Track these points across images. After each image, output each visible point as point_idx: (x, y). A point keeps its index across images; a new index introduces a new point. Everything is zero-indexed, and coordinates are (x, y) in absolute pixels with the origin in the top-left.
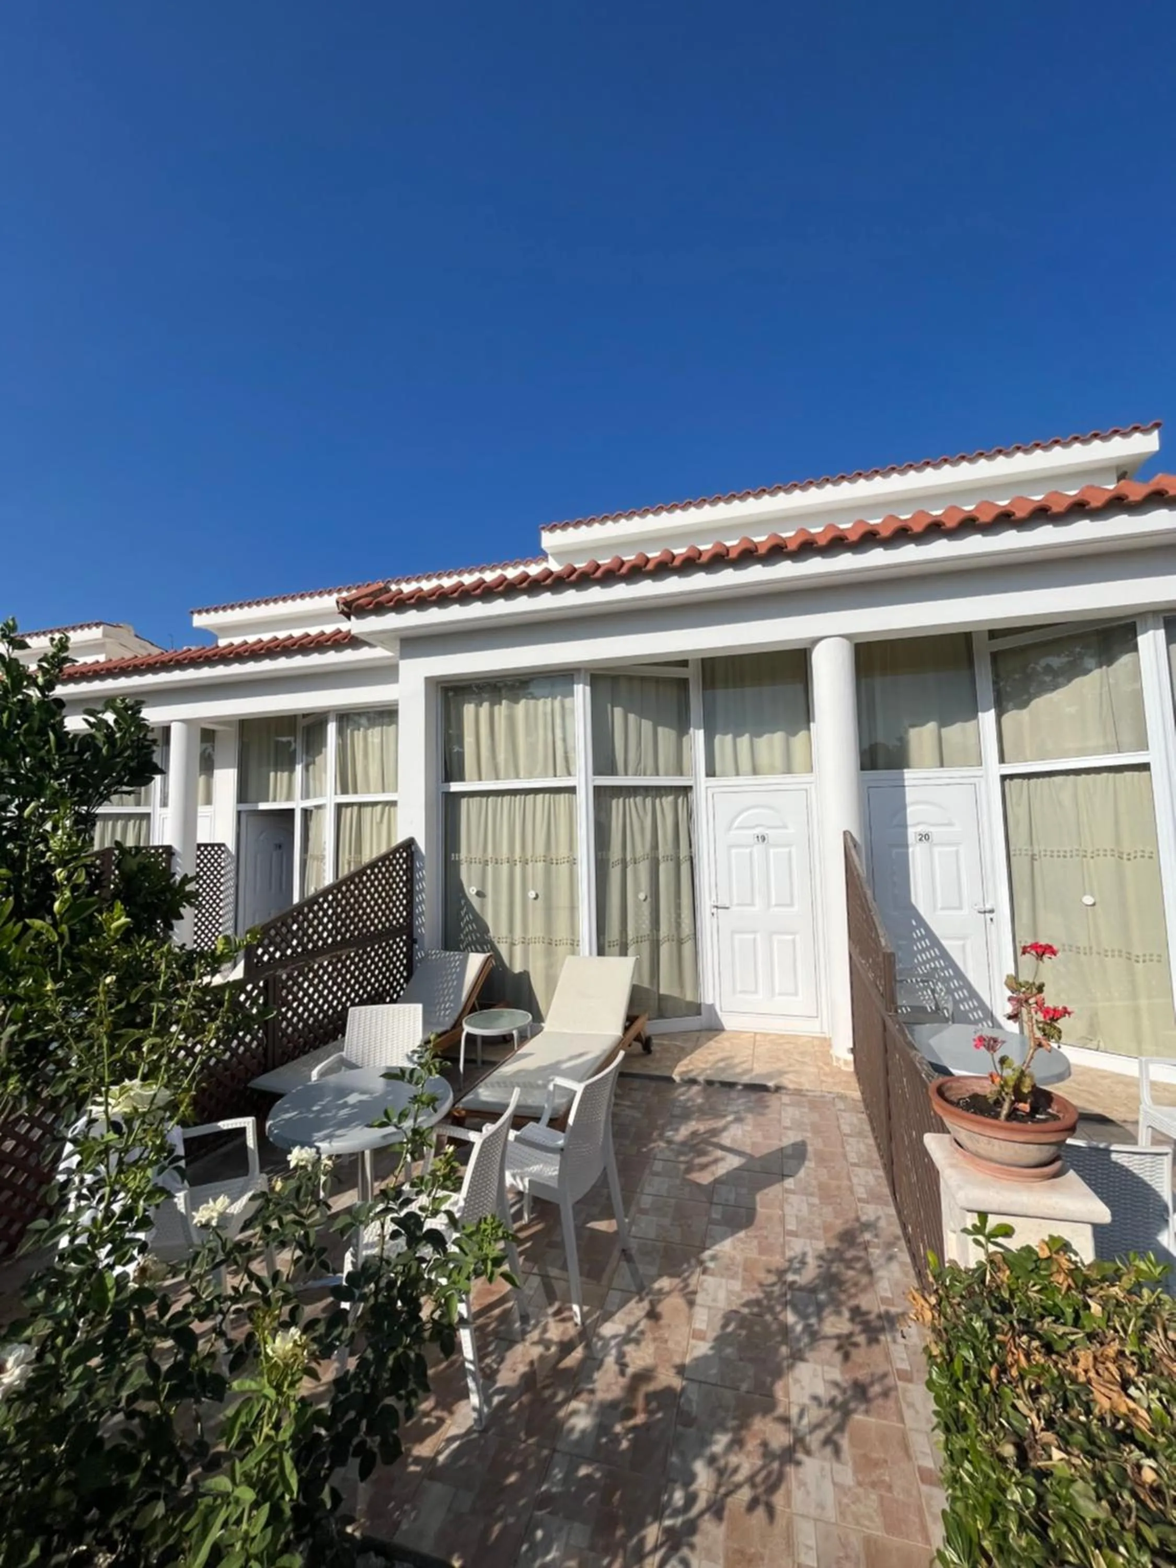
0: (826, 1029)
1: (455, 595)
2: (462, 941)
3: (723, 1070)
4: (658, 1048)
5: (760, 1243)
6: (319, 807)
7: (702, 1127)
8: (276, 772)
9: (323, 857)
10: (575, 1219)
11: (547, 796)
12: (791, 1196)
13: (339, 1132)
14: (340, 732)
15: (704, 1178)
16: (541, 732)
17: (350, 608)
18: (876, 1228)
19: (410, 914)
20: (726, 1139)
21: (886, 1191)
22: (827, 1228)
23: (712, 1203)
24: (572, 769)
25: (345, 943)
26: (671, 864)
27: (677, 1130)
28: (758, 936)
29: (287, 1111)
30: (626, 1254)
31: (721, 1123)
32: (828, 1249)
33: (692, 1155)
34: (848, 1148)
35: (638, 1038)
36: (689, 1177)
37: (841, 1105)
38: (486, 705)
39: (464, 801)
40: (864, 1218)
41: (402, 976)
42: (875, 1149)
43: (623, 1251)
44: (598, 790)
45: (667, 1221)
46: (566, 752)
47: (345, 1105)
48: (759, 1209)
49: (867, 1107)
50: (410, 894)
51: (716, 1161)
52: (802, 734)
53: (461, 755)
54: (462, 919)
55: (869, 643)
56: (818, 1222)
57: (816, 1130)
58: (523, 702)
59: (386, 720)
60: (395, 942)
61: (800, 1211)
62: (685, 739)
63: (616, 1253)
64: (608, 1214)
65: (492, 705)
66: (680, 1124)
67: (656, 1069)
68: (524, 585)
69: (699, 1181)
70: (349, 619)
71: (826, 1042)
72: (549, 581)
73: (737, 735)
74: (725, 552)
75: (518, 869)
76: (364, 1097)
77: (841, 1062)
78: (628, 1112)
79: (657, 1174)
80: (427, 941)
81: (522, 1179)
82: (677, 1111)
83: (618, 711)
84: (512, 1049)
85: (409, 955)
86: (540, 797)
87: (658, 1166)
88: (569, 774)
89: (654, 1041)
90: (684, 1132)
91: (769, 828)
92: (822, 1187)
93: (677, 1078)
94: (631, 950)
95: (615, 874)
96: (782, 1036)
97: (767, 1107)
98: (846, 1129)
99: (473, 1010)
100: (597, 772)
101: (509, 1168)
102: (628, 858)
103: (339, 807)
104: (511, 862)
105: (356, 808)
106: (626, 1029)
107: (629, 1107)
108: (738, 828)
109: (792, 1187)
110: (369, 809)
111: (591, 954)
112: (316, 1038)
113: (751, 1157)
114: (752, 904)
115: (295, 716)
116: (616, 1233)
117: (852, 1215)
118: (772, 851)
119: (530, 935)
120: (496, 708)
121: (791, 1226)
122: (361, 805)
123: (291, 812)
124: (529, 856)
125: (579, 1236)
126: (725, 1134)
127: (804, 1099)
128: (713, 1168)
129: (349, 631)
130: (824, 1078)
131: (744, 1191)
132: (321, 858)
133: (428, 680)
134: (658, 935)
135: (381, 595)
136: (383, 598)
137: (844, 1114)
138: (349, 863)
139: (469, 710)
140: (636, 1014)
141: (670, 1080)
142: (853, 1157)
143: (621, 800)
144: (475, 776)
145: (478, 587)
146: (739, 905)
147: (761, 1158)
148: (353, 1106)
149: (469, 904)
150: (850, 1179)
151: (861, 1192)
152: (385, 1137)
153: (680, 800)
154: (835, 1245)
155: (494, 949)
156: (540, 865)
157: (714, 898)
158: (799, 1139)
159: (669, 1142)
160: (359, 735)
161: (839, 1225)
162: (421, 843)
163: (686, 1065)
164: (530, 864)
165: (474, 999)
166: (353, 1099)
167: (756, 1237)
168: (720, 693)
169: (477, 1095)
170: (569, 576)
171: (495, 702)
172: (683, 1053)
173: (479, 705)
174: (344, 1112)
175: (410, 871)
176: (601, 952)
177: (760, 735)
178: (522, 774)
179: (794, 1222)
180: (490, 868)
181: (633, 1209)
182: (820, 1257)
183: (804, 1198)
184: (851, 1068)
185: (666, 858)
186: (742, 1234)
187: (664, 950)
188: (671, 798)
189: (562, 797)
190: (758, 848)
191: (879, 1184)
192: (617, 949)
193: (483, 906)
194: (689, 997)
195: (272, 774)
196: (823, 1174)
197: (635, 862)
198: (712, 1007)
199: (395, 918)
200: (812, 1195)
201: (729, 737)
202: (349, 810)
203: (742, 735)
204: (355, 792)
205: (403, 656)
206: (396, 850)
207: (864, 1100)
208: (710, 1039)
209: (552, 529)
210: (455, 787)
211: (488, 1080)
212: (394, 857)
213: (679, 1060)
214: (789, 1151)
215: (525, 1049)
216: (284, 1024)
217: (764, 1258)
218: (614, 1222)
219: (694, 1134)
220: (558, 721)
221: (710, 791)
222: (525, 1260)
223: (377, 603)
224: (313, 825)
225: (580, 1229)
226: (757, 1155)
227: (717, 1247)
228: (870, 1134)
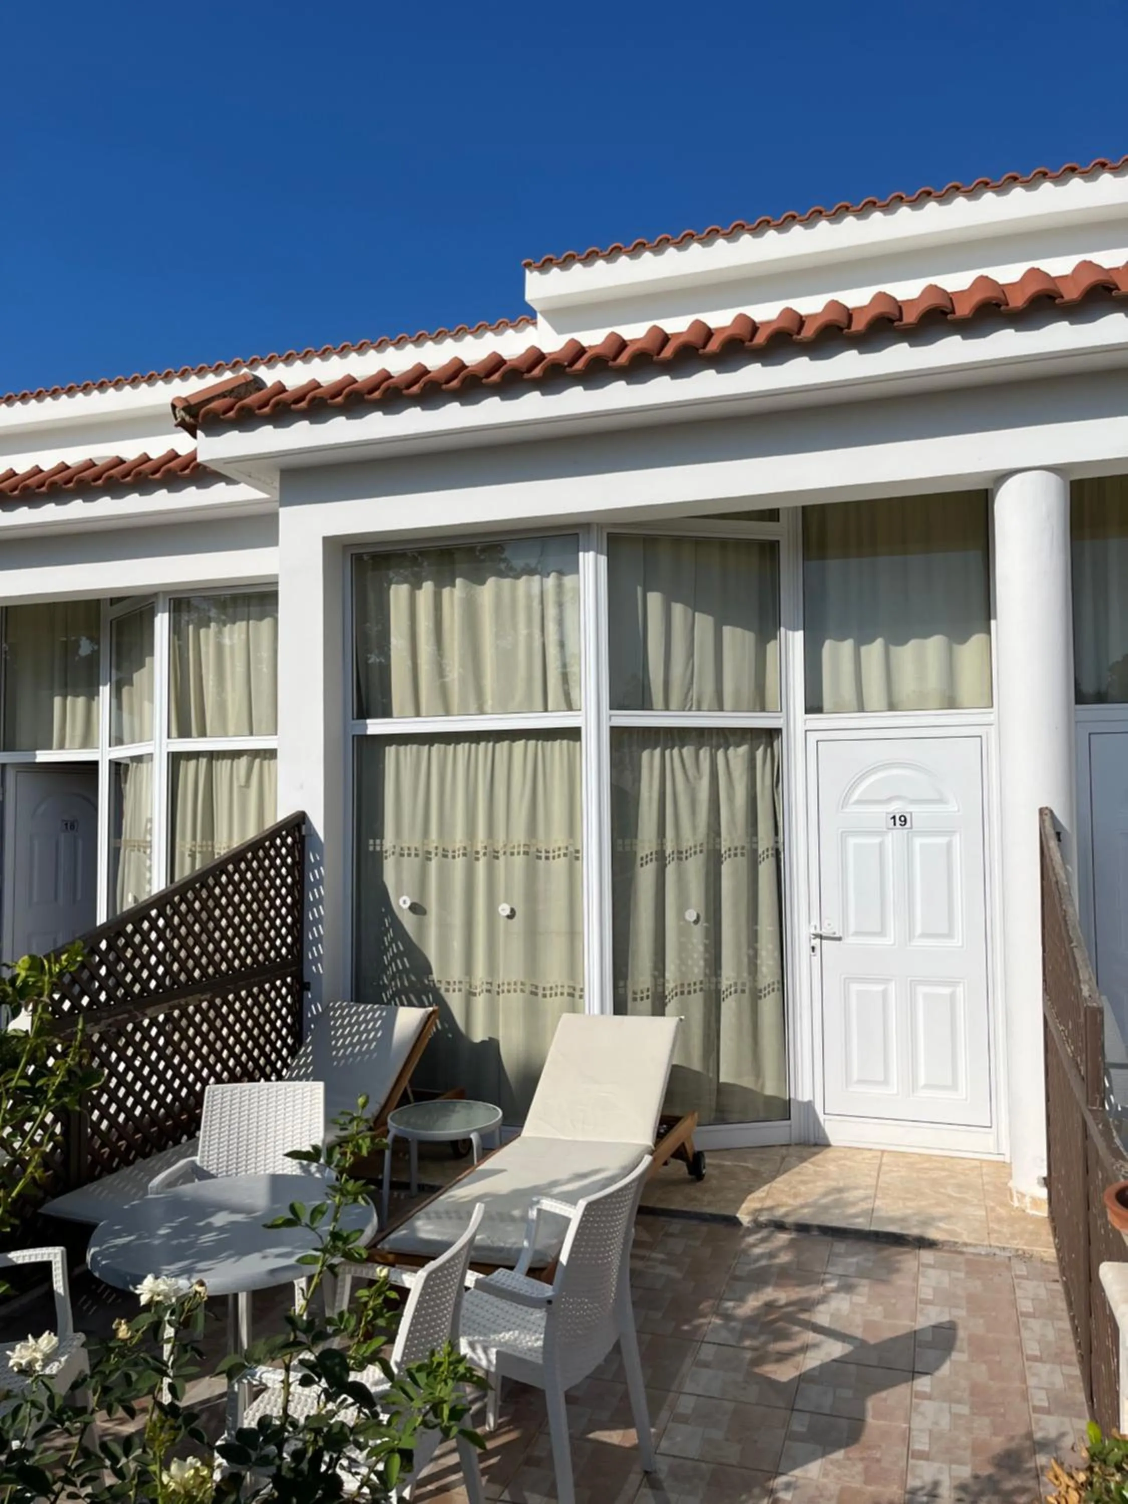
0: (1005, 1148)
1: (377, 395)
2: (385, 988)
3: (826, 1208)
4: (715, 1172)
5: (867, 1470)
6: (138, 759)
7: (781, 1295)
8: (65, 697)
9: (150, 845)
10: (570, 1428)
11: (532, 743)
12: (926, 1402)
13: (201, 1265)
14: (176, 630)
15: (784, 1373)
16: (523, 631)
17: (194, 416)
18: (1057, 1449)
19: (299, 939)
20: (822, 1316)
21: (1081, 1397)
22: (977, 1448)
23: (793, 1410)
24: (574, 695)
25: (193, 988)
26: (743, 862)
27: (741, 1300)
28: (892, 987)
29: (118, 1235)
30: (650, 1478)
31: (816, 1292)
32: (976, 1477)
33: (763, 1338)
34: (1025, 1334)
35: (680, 1153)
36: (757, 1370)
37: (1020, 1269)
38: (428, 586)
39: (391, 752)
40: (1038, 1435)
41: (285, 1044)
42: (1070, 1337)
43: (646, 1473)
44: (617, 733)
45: (717, 1435)
46: (564, 665)
47: (209, 1228)
48: (870, 1420)
49: (1063, 1272)
50: (299, 908)
51: (805, 1349)
52: (977, 640)
53: (385, 670)
54: (386, 950)
55: (1100, 480)
56: (964, 1439)
57: (974, 1304)
58: (491, 581)
59: (254, 610)
60: (273, 987)
61: (936, 1423)
62: (771, 647)
63: (635, 1478)
64: (623, 1419)
65: (439, 586)
66: (749, 1291)
67: (710, 1204)
68: (495, 377)
69: (773, 1376)
70: (194, 436)
71: (1003, 1169)
72: (537, 372)
73: (863, 640)
74: (844, 321)
75: (481, 866)
76: (239, 1217)
77: (1027, 1200)
78: (661, 1269)
79: (706, 1365)
80: (326, 987)
81: (485, 1350)
82: (743, 1270)
83: (655, 600)
84: (470, 1164)
85: (297, 1010)
86: (519, 745)
87: (707, 1352)
88: (570, 706)
89: (708, 1161)
90: (753, 1302)
91: (914, 802)
92: (975, 1390)
93: (744, 1217)
94: (669, 1008)
95: (645, 876)
96: (929, 1158)
97: (897, 1270)
98: (1026, 1306)
99: (404, 1100)
100: (617, 704)
101: (465, 1334)
102: (668, 851)
103: (175, 759)
104: (471, 856)
105: (203, 761)
106: (660, 1137)
107: (662, 1262)
108: (859, 802)
109: (927, 1389)
110: (225, 764)
111: (602, 1012)
112: (145, 1139)
113: (862, 1344)
114: (882, 933)
115: (98, 601)
116: (635, 1448)
117: (1021, 1430)
118: (918, 842)
119: (502, 977)
120: (446, 591)
121: (921, 1444)
122: (213, 756)
123: (92, 767)
124: (500, 846)
125: (575, 1451)
126: (821, 1308)
127: (960, 1259)
128: (799, 1358)
129: (193, 456)
130: (996, 1227)
131: (848, 1393)
132: (145, 846)
133: (330, 543)
134: (718, 983)
135: (248, 394)
136: (251, 400)
137: (1025, 1283)
138: (193, 856)
139: (398, 594)
140: (677, 1112)
141: (734, 1222)
142: (1032, 1349)
143: (658, 752)
144: (410, 708)
145: (415, 381)
146: (857, 933)
147: (876, 1346)
148: (221, 1229)
149: (397, 924)
150: (1024, 1380)
151: (1040, 1399)
152: (273, 1272)
153: (759, 753)
154: (987, 1470)
155: (440, 1001)
156: (519, 861)
157: (815, 921)
158: (945, 1318)
159: (728, 1317)
160: (208, 635)
161: (998, 1444)
162: (317, 821)
163: (762, 1200)
164: (502, 858)
165: (405, 1083)
166: (220, 1219)
167: (862, 1459)
168: (834, 566)
169: (414, 1230)
170: (572, 363)
171: (444, 580)
172: (758, 1179)
173: (416, 585)
174: (207, 1238)
175: (299, 868)
176: (620, 1008)
177: (902, 642)
178: (489, 704)
179: (926, 1439)
180: (433, 864)
181: (664, 1415)
182: (962, 1487)
183: (945, 1405)
184: (1043, 1212)
185: (734, 852)
186: (839, 1455)
187: (728, 1008)
188: (743, 749)
189: (558, 747)
190: (895, 837)
191: (1071, 1387)
192: (647, 1004)
193: (421, 928)
194: (770, 1089)
195: (57, 701)
196: (980, 1372)
197: (680, 855)
198: (809, 1105)
199: (273, 946)
200: (959, 1401)
201: (848, 646)
202: (192, 763)
203: (870, 640)
204: (203, 734)
205: (286, 501)
206: (276, 832)
207: (1060, 1259)
208: (803, 1159)
209: (544, 267)
210: (375, 727)
211: (429, 1208)
212: (273, 845)
213: (750, 1191)
214: (929, 1337)
215: (489, 1164)
216: (96, 1114)
217: (871, 1488)
218: (633, 1432)
219: (770, 1306)
220: (551, 612)
221: (812, 737)
222: (488, 1481)
223: (242, 408)
224: (129, 789)
225: (578, 1441)
226: (872, 1341)
227: (797, 1472)
228: (1065, 1315)
